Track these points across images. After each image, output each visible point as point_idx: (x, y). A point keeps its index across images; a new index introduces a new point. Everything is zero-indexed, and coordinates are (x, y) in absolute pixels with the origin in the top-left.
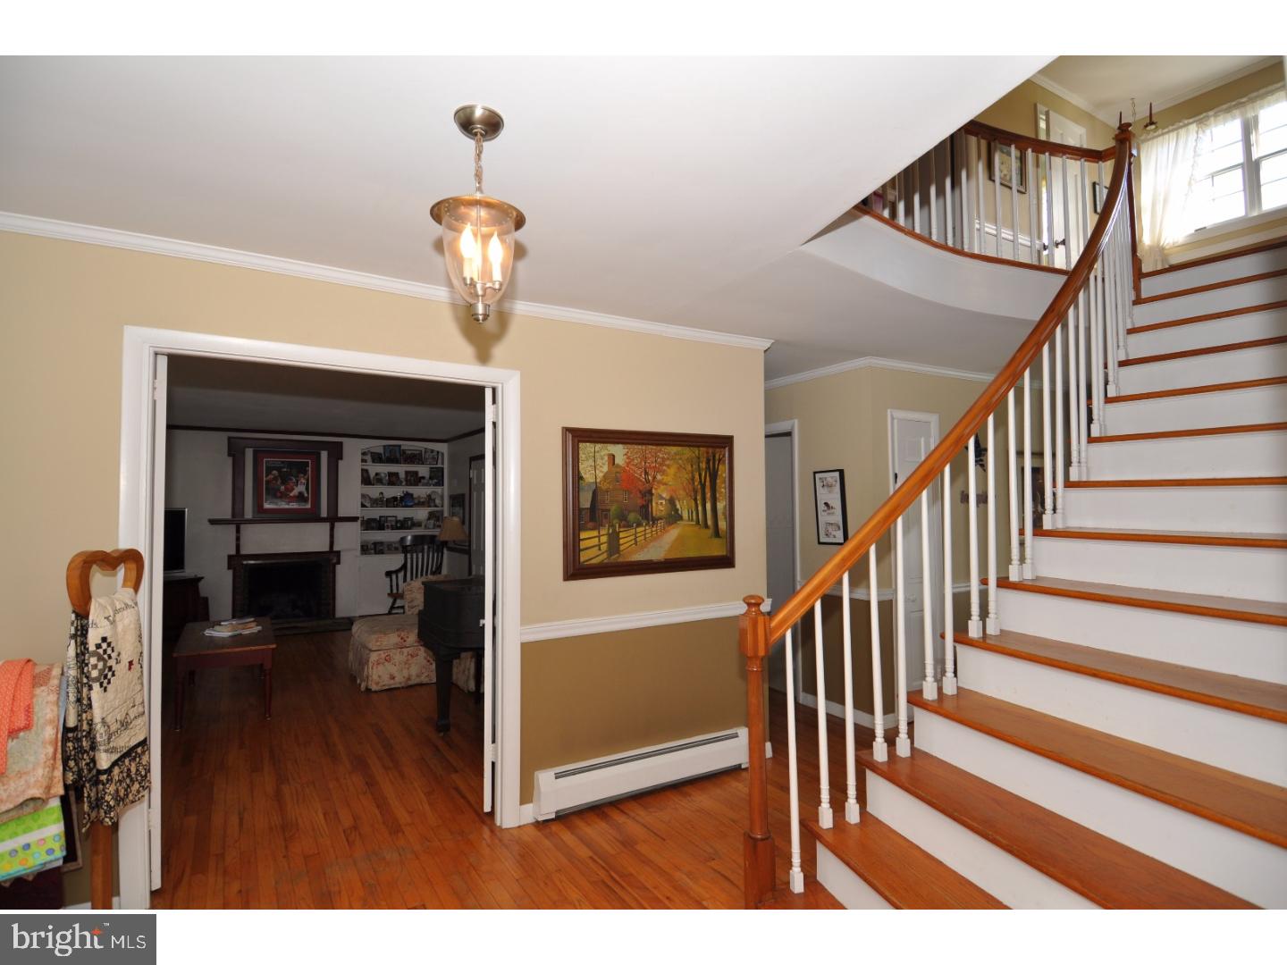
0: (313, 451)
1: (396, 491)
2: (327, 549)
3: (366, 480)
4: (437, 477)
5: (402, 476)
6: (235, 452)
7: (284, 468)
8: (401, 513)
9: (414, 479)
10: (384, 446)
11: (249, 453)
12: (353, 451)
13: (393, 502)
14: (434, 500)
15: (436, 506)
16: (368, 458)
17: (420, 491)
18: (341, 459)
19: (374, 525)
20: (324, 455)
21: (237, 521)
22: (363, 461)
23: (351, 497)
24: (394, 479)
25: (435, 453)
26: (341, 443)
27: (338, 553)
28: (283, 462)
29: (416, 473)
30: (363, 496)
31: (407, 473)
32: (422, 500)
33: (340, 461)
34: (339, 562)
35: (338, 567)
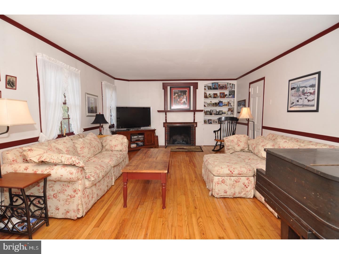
0: (188, 86)
1: (216, 101)
2: (193, 121)
3: (206, 97)
4: (232, 93)
5: (219, 95)
6: (165, 87)
7: (179, 93)
8: (218, 109)
9: (223, 96)
10: (212, 83)
11: (169, 88)
12: (201, 85)
13: (216, 104)
14: (231, 104)
15: (231, 106)
16: (207, 88)
17: (225, 101)
18: (197, 89)
19: (208, 113)
20: (192, 87)
21: (165, 112)
22: (205, 89)
23: (201, 103)
24: (215, 96)
25: (231, 85)
26: (197, 83)
27: (196, 123)
28: (179, 91)
29: (224, 93)
30: (205, 102)
31: (220, 93)
32: (226, 104)
33: (197, 90)
34: (196, 126)
35: (196, 128)
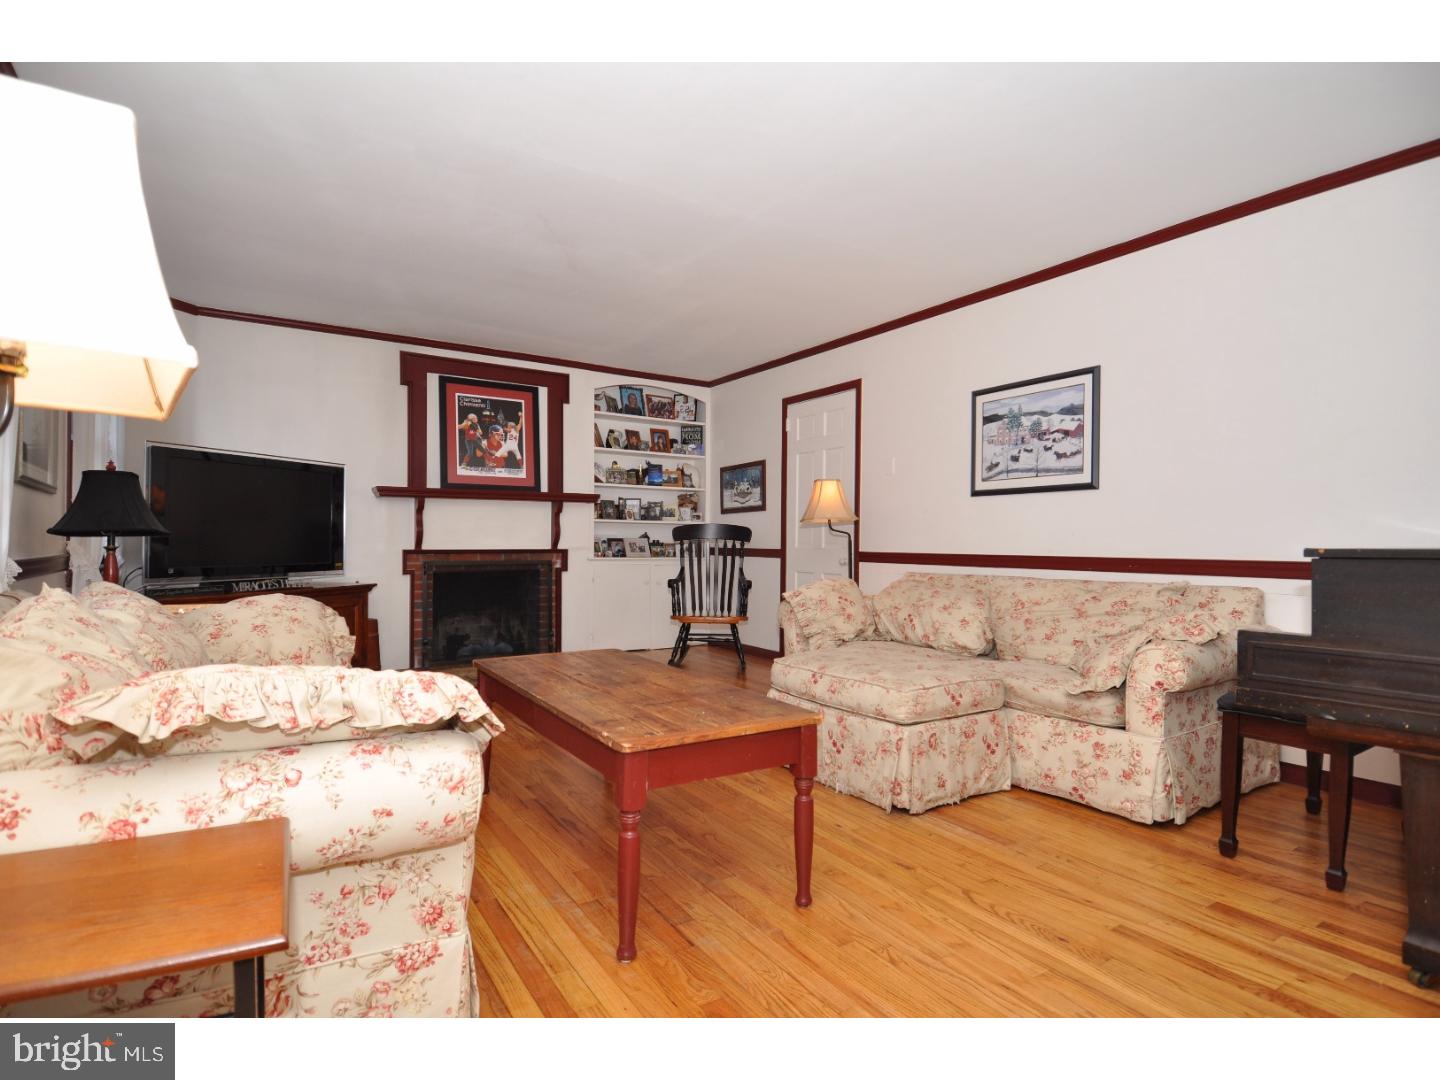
0: (525, 383)
1: (635, 461)
2: (548, 546)
4: (693, 436)
5: (645, 436)
6: (412, 371)
7: (485, 409)
8: (647, 494)
9: (664, 443)
10: (621, 387)
11: (433, 381)
12: (583, 386)
13: (638, 477)
14: (690, 476)
15: (692, 486)
16: (603, 404)
17: (669, 462)
18: (567, 402)
19: (610, 510)
20: (543, 393)
21: (416, 490)
22: (597, 408)
23: (580, 472)
24: (634, 440)
25: (691, 404)
26: (566, 377)
27: (564, 553)
28: (484, 401)
29: (665, 433)
30: (597, 466)
31: (653, 432)
32: (673, 476)
33: (565, 406)
34: (565, 567)
35: (564, 575)
